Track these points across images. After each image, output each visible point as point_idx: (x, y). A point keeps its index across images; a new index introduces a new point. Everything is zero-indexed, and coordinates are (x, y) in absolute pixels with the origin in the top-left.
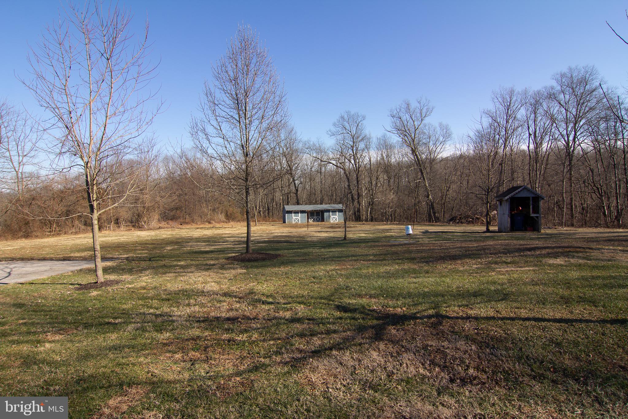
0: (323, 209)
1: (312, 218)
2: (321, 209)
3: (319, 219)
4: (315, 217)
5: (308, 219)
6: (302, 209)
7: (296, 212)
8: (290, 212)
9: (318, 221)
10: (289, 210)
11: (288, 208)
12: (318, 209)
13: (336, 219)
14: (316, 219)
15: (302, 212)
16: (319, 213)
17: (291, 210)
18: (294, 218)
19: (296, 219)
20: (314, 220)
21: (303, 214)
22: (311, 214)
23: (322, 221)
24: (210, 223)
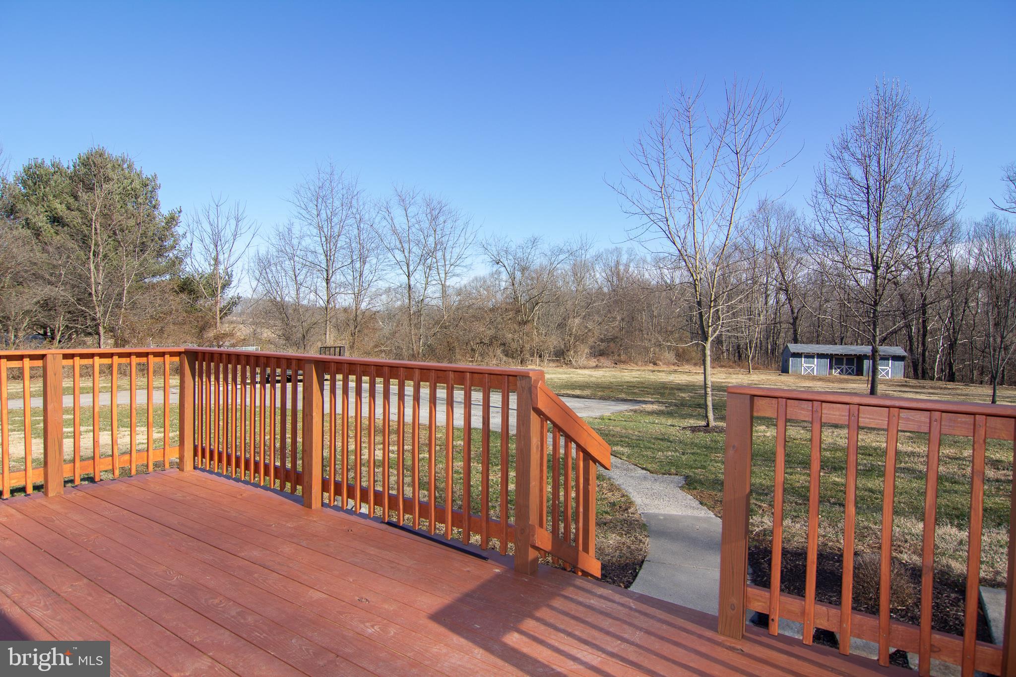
0: (862, 354)
1: (839, 368)
2: (858, 354)
3: (853, 371)
4: (844, 367)
5: (831, 368)
6: (820, 352)
7: (809, 356)
8: (798, 355)
9: (850, 374)
10: (796, 351)
11: (793, 348)
12: (853, 353)
13: (887, 373)
14: (847, 370)
15: (821, 356)
16: (853, 359)
17: (800, 352)
18: (805, 365)
19: (809, 367)
20: (842, 371)
21: (823, 360)
22: (836, 360)
23: (857, 375)
24: (655, 364)
